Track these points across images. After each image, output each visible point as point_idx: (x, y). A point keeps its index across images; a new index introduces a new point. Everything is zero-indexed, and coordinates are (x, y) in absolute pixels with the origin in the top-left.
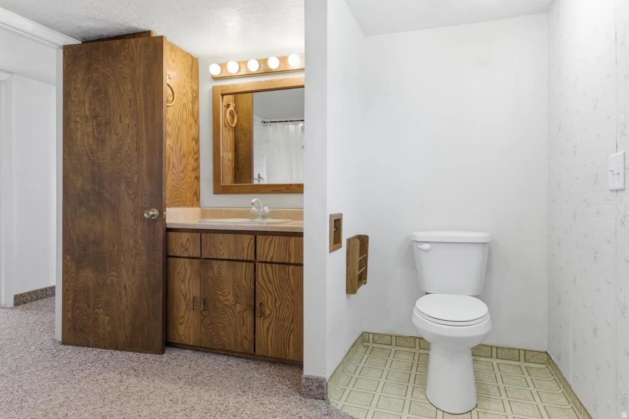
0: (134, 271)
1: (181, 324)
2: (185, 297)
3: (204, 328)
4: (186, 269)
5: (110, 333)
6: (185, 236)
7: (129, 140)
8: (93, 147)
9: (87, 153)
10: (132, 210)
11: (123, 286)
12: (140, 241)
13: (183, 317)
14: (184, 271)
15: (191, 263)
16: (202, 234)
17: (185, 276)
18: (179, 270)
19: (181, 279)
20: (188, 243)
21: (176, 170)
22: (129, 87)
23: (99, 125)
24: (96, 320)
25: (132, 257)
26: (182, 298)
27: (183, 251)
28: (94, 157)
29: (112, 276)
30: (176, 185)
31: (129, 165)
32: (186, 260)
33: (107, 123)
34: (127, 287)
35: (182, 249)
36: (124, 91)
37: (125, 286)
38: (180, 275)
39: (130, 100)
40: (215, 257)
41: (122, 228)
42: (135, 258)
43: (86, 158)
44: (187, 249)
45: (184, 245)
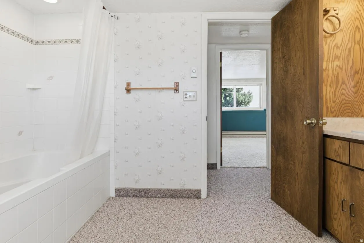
0: (302, 163)
1: (335, 219)
2: (338, 197)
3: (353, 233)
4: (338, 172)
5: (290, 203)
6: (337, 143)
7: (299, 68)
8: (283, 76)
9: (280, 81)
10: (301, 119)
11: (296, 173)
12: (305, 143)
13: (336, 214)
14: (337, 174)
15: (342, 168)
16: (350, 143)
17: (337, 178)
18: (333, 172)
19: (335, 180)
20: (340, 149)
21: (346, 85)
22: (300, 30)
23: (285, 62)
24: (284, 190)
25: (301, 153)
26: (336, 197)
27: (336, 156)
28: (283, 83)
29: (291, 164)
30: (347, 99)
31: (299, 86)
32: (338, 164)
33: (289, 59)
34: (298, 174)
35: (336, 154)
36: (297, 34)
37: (297, 174)
38: (334, 176)
39: (300, 39)
40: (361, 168)
41: (296, 131)
42: (303, 154)
43: (280, 85)
44: (339, 154)
45: (337, 150)
